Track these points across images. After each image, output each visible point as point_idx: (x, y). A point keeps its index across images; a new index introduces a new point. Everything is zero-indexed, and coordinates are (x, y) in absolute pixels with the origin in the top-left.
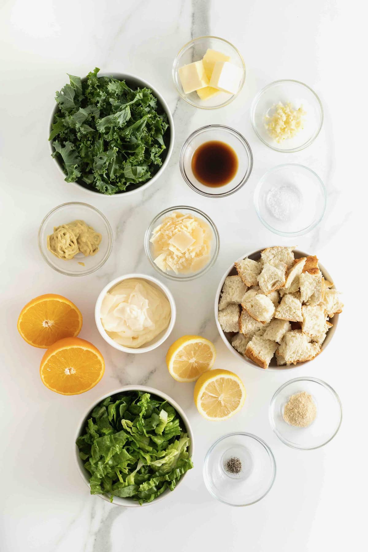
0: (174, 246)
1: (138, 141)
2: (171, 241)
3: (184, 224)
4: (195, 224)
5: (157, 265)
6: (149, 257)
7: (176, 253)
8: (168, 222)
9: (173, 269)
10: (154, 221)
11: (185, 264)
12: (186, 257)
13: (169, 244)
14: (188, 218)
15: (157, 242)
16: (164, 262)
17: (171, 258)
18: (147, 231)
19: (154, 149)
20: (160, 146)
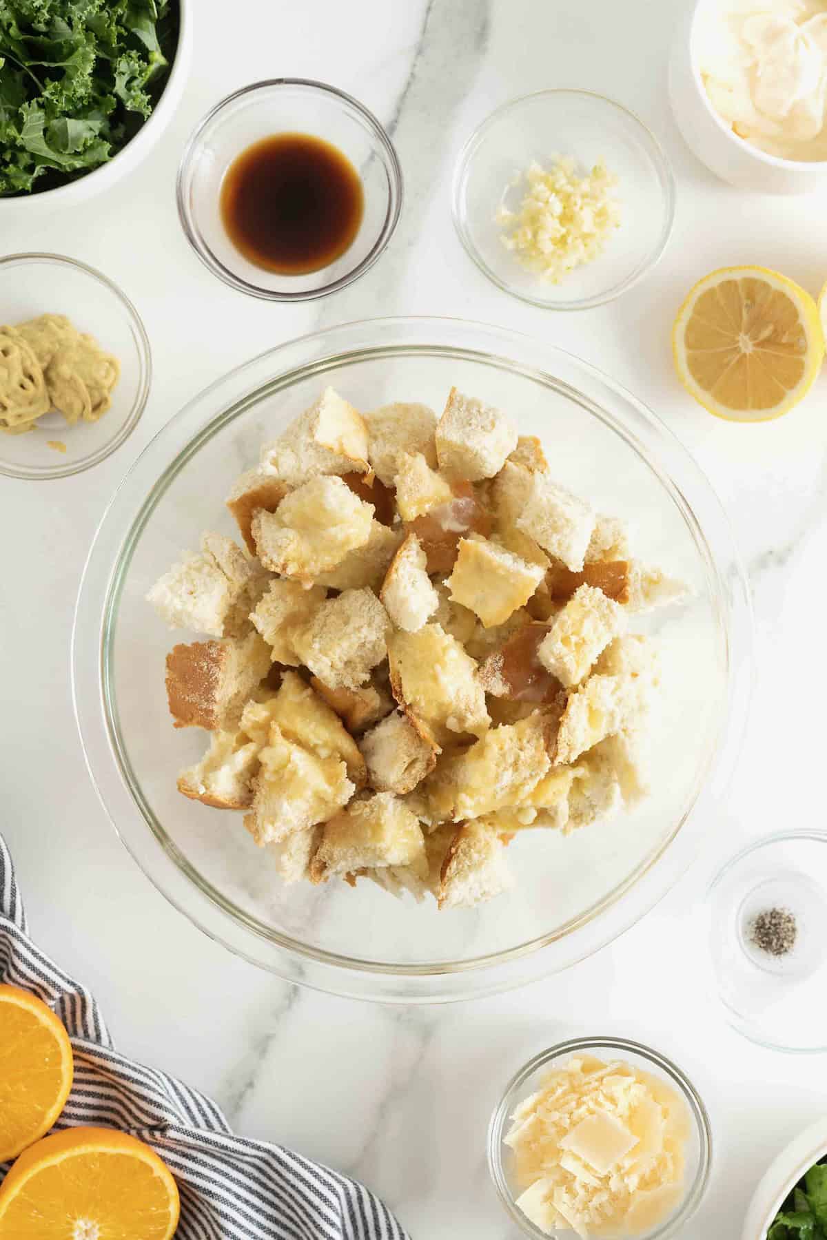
0: (577, 1158)
1: (73, 34)
2: (566, 1143)
3: (605, 1092)
4: (637, 1091)
5: (526, 1214)
6: (503, 1191)
7: (583, 1177)
8: (560, 1085)
9: (574, 1226)
10: (517, 1081)
11: (609, 1211)
12: (610, 1189)
13: (559, 1152)
14: (617, 1073)
15: (526, 1143)
16: (545, 1204)
17: (567, 1193)
18: (496, 1110)
19: (126, 64)
20: (145, 56)
